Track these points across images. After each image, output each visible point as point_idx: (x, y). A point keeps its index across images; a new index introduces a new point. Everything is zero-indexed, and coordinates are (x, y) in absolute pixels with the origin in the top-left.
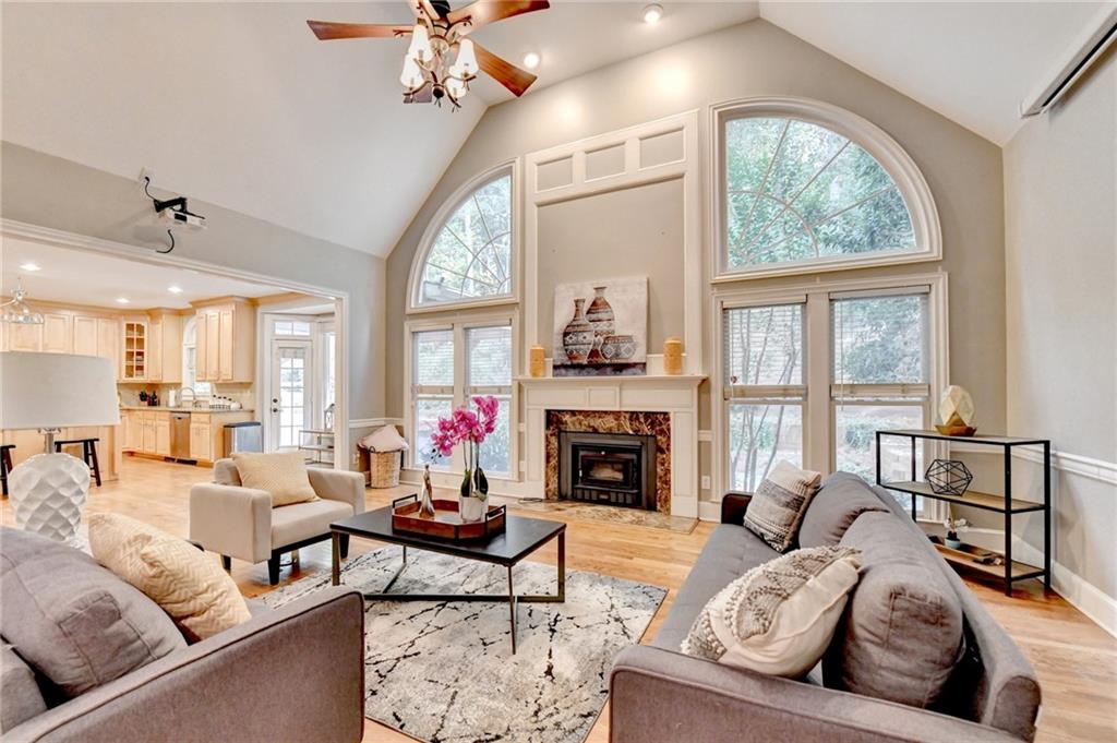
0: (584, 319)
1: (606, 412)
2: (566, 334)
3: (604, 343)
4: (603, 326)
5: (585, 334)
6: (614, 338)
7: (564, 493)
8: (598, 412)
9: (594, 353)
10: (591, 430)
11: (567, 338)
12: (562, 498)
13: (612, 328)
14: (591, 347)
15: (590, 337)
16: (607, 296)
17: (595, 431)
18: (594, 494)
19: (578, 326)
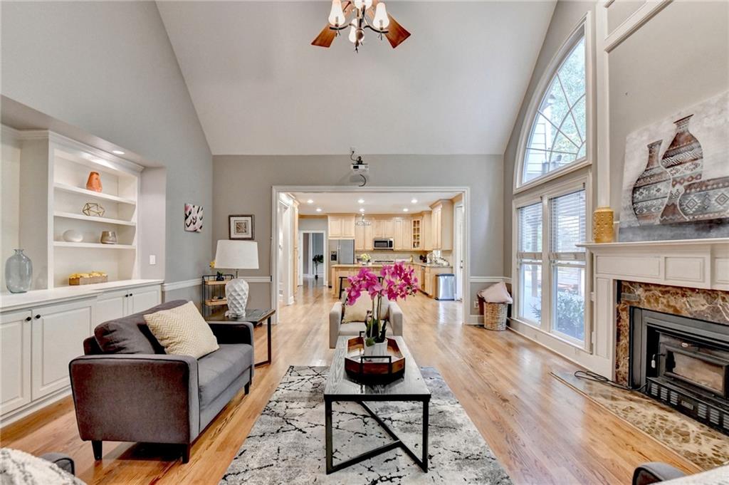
0: (659, 166)
1: (693, 290)
2: (635, 189)
3: (685, 194)
4: (685, 171)
5: (659, 186)
6: (702, 184)
7: (637, 381)
8: (681, 288)
9: (670, 209)
10: (671, 311)
11: (637, 195)
12: (634, 386)
13: (698, 170)
14: (666, 201)
15: (665, 189)
16: (693, 128)
17: (677, 314)
18: (674, 397)
19: (651, 176)
